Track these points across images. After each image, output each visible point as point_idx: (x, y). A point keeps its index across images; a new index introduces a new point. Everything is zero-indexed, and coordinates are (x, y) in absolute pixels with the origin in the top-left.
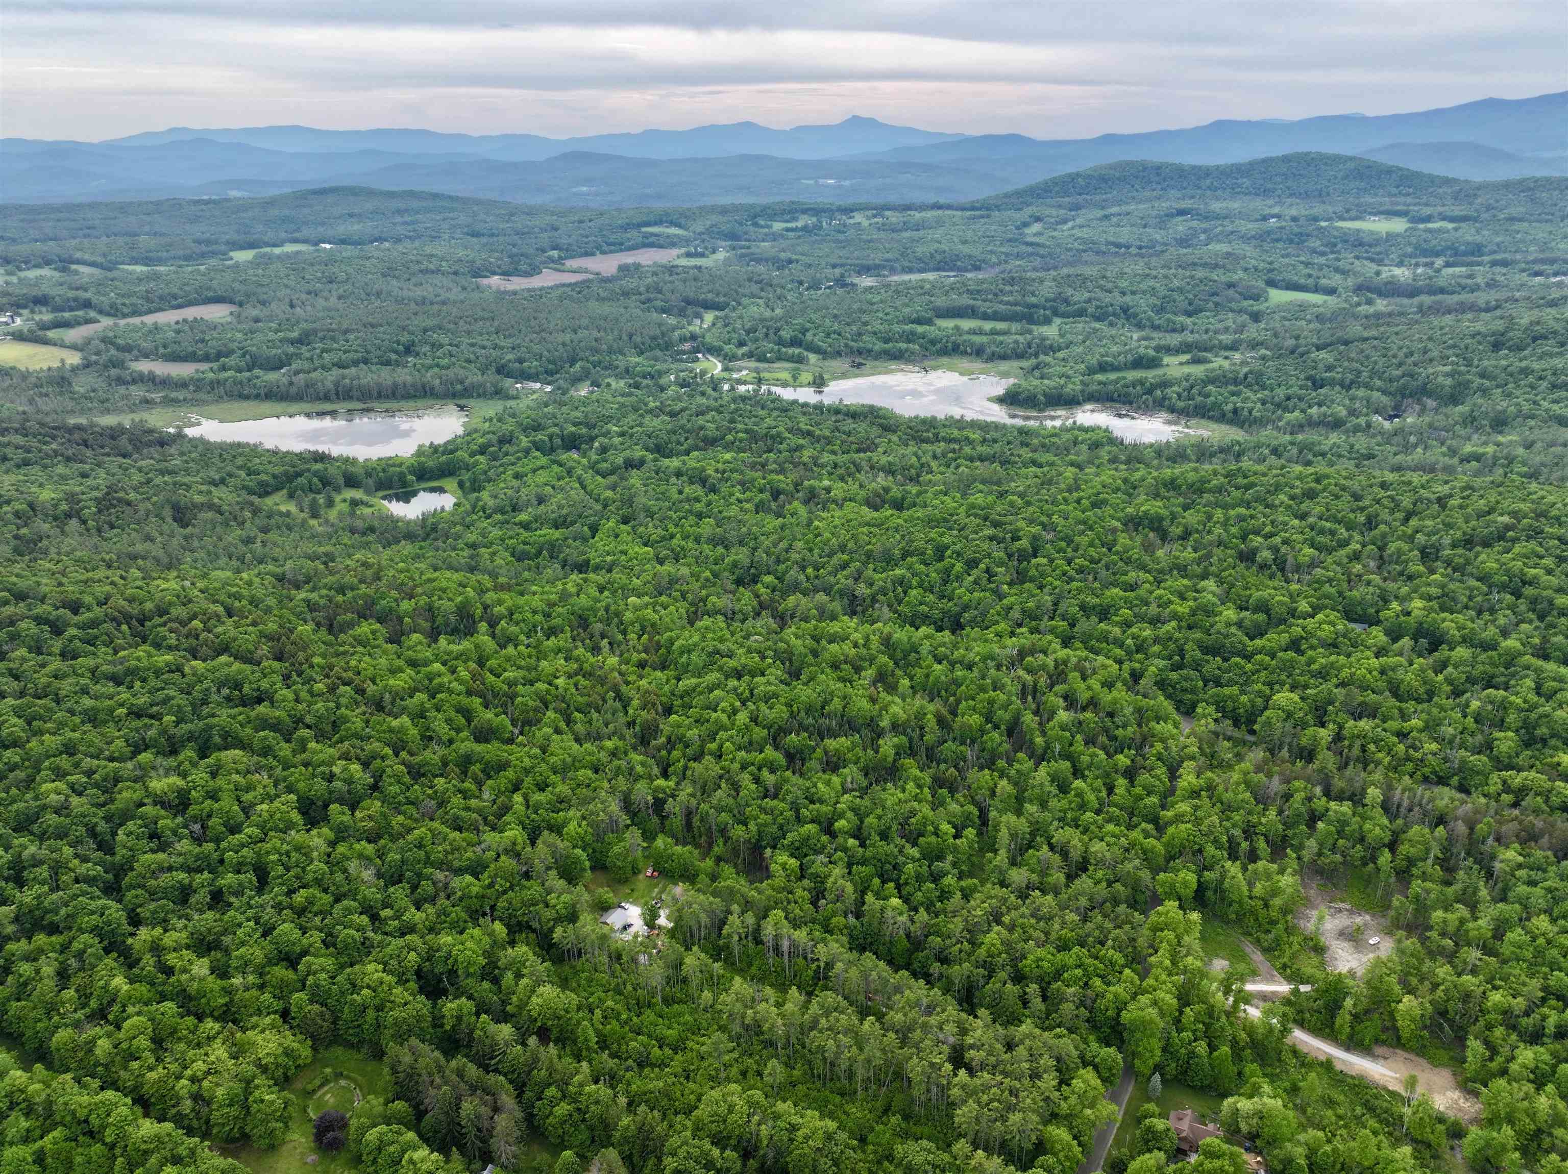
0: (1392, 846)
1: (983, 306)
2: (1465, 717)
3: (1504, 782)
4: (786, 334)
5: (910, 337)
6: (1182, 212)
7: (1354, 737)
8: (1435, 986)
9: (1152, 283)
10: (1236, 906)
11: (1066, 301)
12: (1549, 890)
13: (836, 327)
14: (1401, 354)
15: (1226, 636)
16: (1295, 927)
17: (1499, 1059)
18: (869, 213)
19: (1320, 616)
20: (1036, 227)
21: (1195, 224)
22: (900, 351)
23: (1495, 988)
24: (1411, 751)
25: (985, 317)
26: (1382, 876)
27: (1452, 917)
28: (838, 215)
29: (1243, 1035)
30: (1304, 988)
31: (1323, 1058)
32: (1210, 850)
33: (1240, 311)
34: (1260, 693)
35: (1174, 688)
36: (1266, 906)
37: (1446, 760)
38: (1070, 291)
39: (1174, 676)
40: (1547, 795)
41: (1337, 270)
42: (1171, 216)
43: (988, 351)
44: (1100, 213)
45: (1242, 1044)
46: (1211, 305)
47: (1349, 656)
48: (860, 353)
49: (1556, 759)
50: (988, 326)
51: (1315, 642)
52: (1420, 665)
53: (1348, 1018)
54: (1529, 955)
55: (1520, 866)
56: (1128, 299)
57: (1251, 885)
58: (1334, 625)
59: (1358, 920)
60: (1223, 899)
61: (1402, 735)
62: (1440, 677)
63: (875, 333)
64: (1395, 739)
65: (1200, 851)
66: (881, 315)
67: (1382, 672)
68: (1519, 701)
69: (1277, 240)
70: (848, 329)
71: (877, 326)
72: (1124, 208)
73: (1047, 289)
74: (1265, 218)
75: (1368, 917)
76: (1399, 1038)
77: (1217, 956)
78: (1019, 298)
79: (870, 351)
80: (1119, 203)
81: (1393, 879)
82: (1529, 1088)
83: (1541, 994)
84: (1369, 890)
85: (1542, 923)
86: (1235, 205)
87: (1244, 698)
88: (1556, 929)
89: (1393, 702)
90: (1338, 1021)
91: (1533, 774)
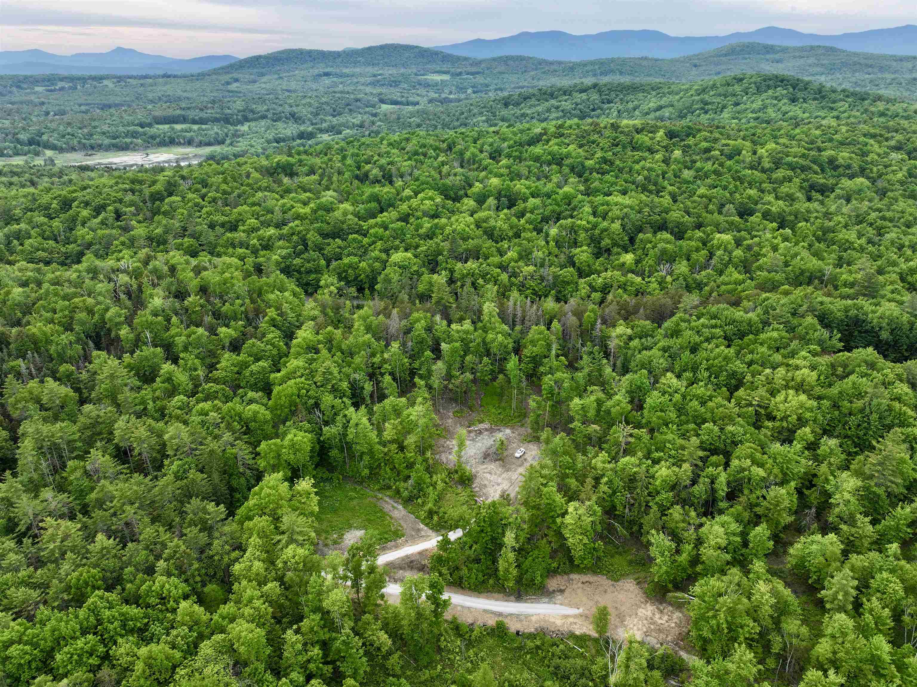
0: (517, 350)
1: (192, 114)
2: (547, 242)
3: (590, 285)
4: (23, 137)
5: (134, 135)
6: (327, 74)
7: (464, 277)
8: (597, 479)
9: (308, 100)
10: (366, 458)
11: (252, 111)
12: (664, 350)
13: (69, 130)
14: (457, 114)
15: (343, 223)
16: (437, 463)
17: (688, 548)
18: (115, 80)
19: (420, 196)
20: (236, 85)
21: (335, 79)
22: (126, 143)
23: (656, 462)
24: (513, 279)
25: (194, 122)
26: (514, 382)
27: (590, 400)
28: (89, 81)
29: (383, 637)
30: (454, 535)
31: (492, 622)
32: (328, 399)
33: (365, 113)
34: (377, 259)
35: (299, 272)
36: (402, 448)
37: (542, 279)
38: (254, 106)
39: (297, 261)
40: (623, 286)
41: (418, 95)
42: (320, 75)
43: (197, 140)
44: (276, 76)
45: (384, 650)
46: (347, 110)
47: (449, 218)
48: (92, 148)
49: (622, 260)
50: (195, 127)
51: (419, 214)
52: (506, 215)
53: (511, 556)
54: (673, 415)
55: (630, 338)
56: (295, 109)
57: (380, 431)
58: (431, 199)
59: (499, 436)
60: (352, 457)
61: (503, 267)
62: (523, 221)
63: (104, 133)
64: (498, 270)
65: (317, 405)
66: (108, 121)
67: (478, 226)
68: (584, 223)
69: (383, 85)
70: (80, 131)
71: (105, 128)
72: (291, 73)
73: (239, 105)
74: (375, 76)
75: (508, 431)
76: (571, 560)
77: (350, 527)
78: (219, 111)
79: (100, 146)
80: (288, 72)
81: (524, 384)
82: (735, 573)
83: (701, 453)
84: (503, 404)
85: (670, 379)
86: (358, 70)
87: (363, 264)
88: (685, 383)
89: (489, 243)
90: (502, 565)
91: (609, 273)
